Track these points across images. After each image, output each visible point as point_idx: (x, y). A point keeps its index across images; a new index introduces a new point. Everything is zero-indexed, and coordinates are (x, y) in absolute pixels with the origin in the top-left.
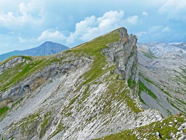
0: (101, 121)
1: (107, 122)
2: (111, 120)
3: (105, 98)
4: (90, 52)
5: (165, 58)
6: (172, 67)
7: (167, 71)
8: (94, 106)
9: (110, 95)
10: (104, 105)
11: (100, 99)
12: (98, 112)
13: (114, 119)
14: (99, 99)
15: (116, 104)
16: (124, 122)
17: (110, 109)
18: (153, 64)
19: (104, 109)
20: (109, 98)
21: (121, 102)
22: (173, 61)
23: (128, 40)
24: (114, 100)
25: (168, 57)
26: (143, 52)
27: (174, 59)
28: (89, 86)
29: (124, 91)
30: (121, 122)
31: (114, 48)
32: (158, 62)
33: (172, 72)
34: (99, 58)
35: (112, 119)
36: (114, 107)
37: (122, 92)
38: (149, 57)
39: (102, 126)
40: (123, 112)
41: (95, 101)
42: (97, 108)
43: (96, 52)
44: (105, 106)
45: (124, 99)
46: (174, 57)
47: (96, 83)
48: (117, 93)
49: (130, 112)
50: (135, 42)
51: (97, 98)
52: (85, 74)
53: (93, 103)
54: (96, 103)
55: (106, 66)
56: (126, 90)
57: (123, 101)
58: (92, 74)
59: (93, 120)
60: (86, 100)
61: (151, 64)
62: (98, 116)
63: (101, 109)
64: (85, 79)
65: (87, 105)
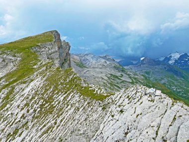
0: (37, 131)
1: (49, 129)
2: (55, 123)
3: (43, 94)
4: (15, 49)
5: (94, 68)
6: (100, 76)
7: (97, 79)
8: (22, 109)
9: (50, 88)
10: (40, 103)
11: (33, 98)
12: (30, 118)
13: (61, 121)
14: (30, 97)
15: (63, 98)
16: (83, 119)
17: (52, 107)
18: (85, 73)
19: (41, 110)
20: (49, 92)
21: (69, 94)
22: (100, 70)
23: (61, 45)
24: (57, 93)
25: (96, 66)
26: (75, 62)
27: (101, 68)
28: (13, 88)
29: (73, 80)
30: (76, 121)
31: (47, 49)
32: (88, 71)
33: (100, 80)
34: (28, 56)
35: (58, 122)
36: (59, 103)
37: (69, 81)
38: (80, 66)
39: (40, 137)
40: (77, 105)
41: (25, 102)
42: (28, 111)
43: (24, 49)
44: (42, 105)
45: (74, 88)
46: (101, 66)
47: (24, 83)
48: (61, 83)
49: (88, 103)
50: (68, 48)
51: (28, 98)
52: (7, 75)
53: (21, 105)
54: (27, 105)
55: (39, 63)
56: (75, 78)
57: (73, 92)
58: (19, 74)
59: (20, 132)
60: (8, 106)
61: (83, 73)
62: (29, 124)
63: (35, 111)
64: (6, 81)
65: (9, 113)
